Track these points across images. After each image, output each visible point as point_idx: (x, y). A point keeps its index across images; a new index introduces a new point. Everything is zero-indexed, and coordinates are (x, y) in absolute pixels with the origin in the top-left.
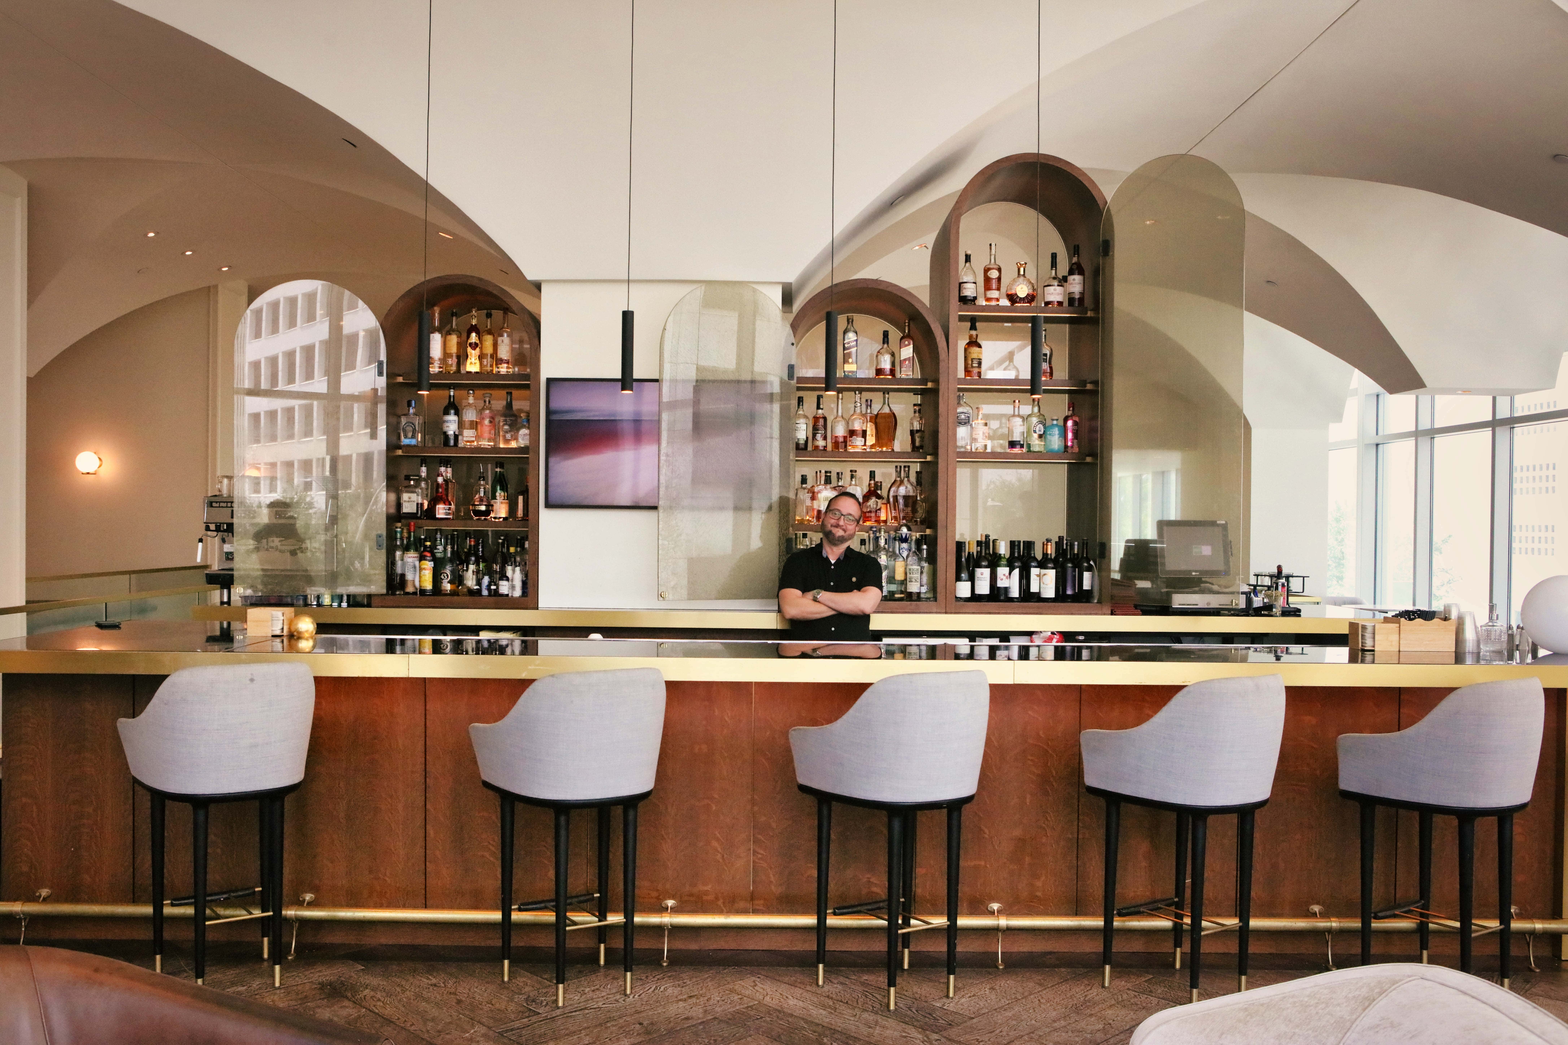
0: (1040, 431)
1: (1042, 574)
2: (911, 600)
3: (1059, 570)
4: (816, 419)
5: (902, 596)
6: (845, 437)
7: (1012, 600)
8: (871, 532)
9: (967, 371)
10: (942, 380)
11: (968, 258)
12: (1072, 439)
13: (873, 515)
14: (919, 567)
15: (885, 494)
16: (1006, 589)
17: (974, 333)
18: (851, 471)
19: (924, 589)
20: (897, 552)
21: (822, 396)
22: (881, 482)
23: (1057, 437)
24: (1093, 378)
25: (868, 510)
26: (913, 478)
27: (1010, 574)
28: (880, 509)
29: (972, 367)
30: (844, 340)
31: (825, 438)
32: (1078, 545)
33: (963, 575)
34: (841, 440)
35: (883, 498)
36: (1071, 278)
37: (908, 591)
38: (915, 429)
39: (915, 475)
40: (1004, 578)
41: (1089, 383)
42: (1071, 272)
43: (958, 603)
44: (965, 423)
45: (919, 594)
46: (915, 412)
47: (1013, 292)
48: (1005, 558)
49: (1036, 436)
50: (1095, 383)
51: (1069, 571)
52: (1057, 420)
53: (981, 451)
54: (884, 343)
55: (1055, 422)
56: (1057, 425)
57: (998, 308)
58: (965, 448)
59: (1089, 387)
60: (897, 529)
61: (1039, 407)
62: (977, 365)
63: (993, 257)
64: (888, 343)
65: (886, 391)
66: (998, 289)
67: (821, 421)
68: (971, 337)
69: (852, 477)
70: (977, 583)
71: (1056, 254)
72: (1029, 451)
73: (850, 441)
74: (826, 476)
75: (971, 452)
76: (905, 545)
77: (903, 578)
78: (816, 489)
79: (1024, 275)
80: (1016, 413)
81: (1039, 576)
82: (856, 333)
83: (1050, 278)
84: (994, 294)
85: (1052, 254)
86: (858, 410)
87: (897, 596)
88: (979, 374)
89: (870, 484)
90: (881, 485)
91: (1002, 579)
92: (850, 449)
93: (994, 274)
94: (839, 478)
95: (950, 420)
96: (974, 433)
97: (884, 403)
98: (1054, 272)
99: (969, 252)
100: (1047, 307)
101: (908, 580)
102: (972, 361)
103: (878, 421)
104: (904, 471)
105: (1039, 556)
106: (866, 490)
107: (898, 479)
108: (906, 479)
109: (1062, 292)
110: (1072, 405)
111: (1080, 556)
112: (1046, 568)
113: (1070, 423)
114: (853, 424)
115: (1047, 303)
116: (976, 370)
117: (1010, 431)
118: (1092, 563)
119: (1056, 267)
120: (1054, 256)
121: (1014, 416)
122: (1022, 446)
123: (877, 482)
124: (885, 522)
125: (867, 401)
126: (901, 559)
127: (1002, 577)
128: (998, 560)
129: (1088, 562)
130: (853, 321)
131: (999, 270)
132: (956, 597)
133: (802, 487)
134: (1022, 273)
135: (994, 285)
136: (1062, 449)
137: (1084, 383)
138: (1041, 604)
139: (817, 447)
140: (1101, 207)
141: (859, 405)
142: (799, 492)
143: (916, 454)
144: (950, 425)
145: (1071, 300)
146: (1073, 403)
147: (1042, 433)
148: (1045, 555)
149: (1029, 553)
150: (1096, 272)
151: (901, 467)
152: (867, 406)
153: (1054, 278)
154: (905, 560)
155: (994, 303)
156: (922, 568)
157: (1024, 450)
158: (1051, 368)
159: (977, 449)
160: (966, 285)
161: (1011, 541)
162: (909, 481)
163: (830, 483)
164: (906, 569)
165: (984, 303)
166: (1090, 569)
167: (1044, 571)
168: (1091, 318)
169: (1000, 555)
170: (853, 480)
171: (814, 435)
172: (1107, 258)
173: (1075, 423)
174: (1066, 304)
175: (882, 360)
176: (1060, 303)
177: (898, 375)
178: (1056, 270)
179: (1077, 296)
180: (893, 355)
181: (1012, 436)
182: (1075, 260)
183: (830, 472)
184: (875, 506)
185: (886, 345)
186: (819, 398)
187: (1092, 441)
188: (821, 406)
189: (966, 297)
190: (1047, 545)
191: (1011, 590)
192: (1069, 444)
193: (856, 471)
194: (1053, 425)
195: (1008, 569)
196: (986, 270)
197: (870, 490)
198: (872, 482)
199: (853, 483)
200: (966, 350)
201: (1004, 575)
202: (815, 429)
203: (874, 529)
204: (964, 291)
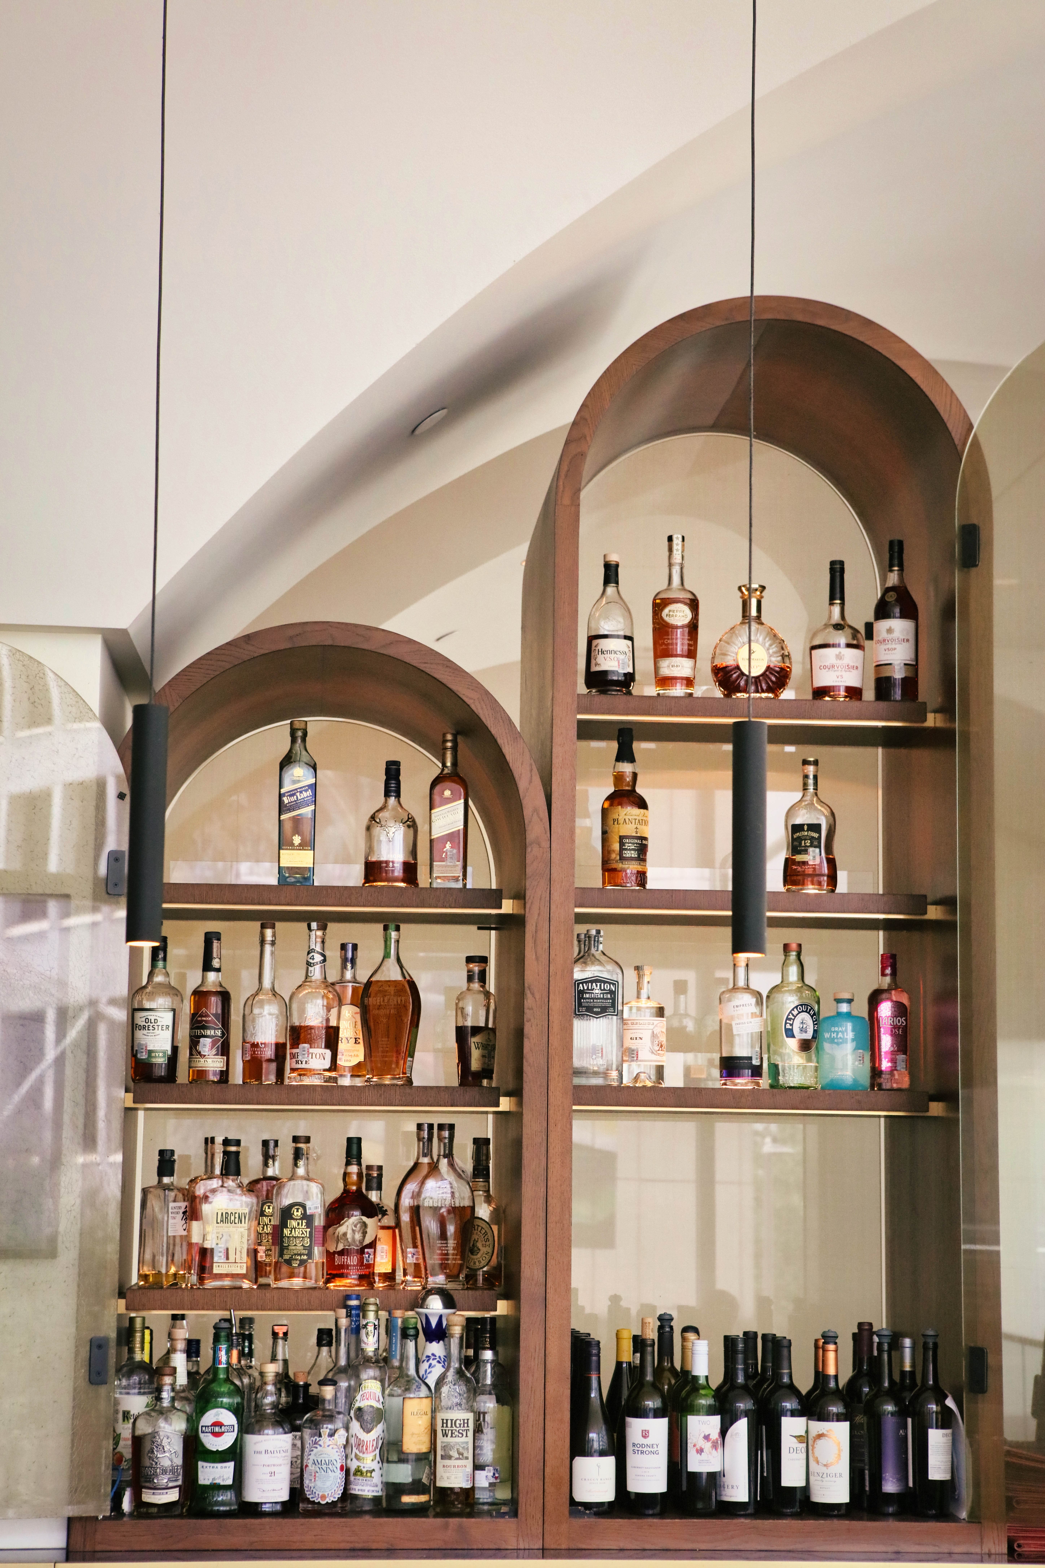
0: (803, 1030)
1: (813, 1433)
2: (446, 1514)
3: (860, 1419)
4: (200, 995)
5: (423, 1498)
6: (280, 1048)
7: (730, 1510)
8: (343, 1312)
9: (609, 869)
10: (535, 891)
11: (611, 574)
12: (893, 1053)
13: (353, 1260)
14: (470, 1416)
15: (388, 1202)
16: (714, 1478)
17: (627, 768)
18: (296, 1139)
19: (484, 1479)
20: (412, 1371)
21: (218, 936)
22: (380, 1168)
23: (849, 1046)
24: (942, 892)
25: (340, 1247)
26: (465, 1158)
27: (723, 1432)
28: (372, 1245)
29: (622, 858)
30: (281, 787)
31: (224, 1050)
32: (913, 1348)
33: (593, 1435)
34: (269, 1053)
35: (384, 1213)
36: (881, 627)
37: (440, 1484)
38: (469, 1023)
39: (470, 1149)
40: (707, 1446)
41: (936, 903)
42: (882, 611)
43: (579, 1522)
44: (604, 1010)
45: (468, 1494)
46: (470, 979)
47: (729, 661)
48: (707, 1386)
49: (792, 1044)
50: (948, 902)
51: (889, 1425)
52: (850, 1001)
53: (649, 1084)
54: (387, 794)
55: (844, 1008)
56: (849, 1015)
57: (690, 704)
58: (605, 1075)
59: (934, 913)
60: (418, 1301)
61: (801, 966)
62: (634, 854)
63: (676, 571)
64: (398, 796)
65: (391, 923)
66: (691, 654)
67: (215, 1003)
68: (618, 778)
69: (298, 1155)
70: (632, 1460)
71: (842, 563)
72: (775, 1085)
73: (293, 1056)
74: (225, 1153)
75: (620, 1089)
76: (436, 1348)
77: (424, 1448)
78: (200, 1189)
79: (759, 617)
80: (741, 983)
81: (804, 1439)
82: (314, 768)
83: (826, 626)
84: (679, 667)
85: (833, 563)
86: (316, 973)
87: (407, 1499)
88: (642, 878)
89: (345, 1175)
90: (380, 1176)
91: (700, 1451)
92: (292, 1080)
93: (679, 615)
94: (267, 1157)
95: (557, 1004)
96: (628, 1034)
97: (387, 955)
98: (836, 610)
99: (613, 558)
100: (818, 703)
101: (439, 1452)
102: (622, 844)
103: (372, 1001)
104: (440, 1139)
105: (804, 1382)
106: (337, 1189)
107: (426, 1160)
108: (444, 1162)
109: (859, 664)
110: (890, 961)
111: (919, 1381)
112: (823, 1417)
113: (885, 1010)
114: (302, 1011)
115: (820, 693)
116: (631, 868)
117: (724, 1032)
118: (950, 1403)
119: (842, 599)
120: (837, 570)
121: (735, 988)
122: (757, 1072)
123: (369, 1168)
124: (389, 1277)
125: (343, 947)
126: (424, 1391)
127: (701, 1443)
128: (689, 1394)
129: (940, 1402)
130: (305, 734)
131: (694, 604)
132: (573, 1502)
133: (160, 1185)
134: (754, 613)
135: (680, 642)
136: (865, 1078)
137: (919, 903)
138: (811, 1524)
139: (201, 1075)
140: (956, 436)
141: (318, 958)
142: (150, 1197)
143: (473, 1092)
144: (555, 1018)
145: (883, 686)
146: (893, 957)
147: (809, 1035)
148: (820, 1377)
149: (777, 1375)
150: (948, 613)
151: (431, 1126)
152: (344, 960)
153: (838, 627)
154: (435, 1393)
155: (678, 691)
156: (479, 1416)
157: (765, 1082)
158: (832, 863)
159: (636, 1078)
160: (603, 644)
161: (726, 1338)
162: (451, 1165)
163: (238, 1173)
164: (433, 1418)
165: (651, 690)
166: (946, 1420)
167: (817, 1427)
168: (935, 731)
169: (696, 1378)
170: (301, 1163)
171: (194, 1042)
172: (974, 571)
173: (900, 1010)
174: (869, 694)
175: (383, 838)
176: (854, 693)
177: (423, 879)
178: (842, 604)
179: (898, 674)
180: (411, 824)
181: (731, 1043)
182: (893, 579)
183: (238, 1143)
184: (358, 1236)
185: (392, 800)
186: (210, 939)
187: (945, 1057)
188: (216, 963)
189: (605, 673)
190: (825, 1351)
191: (728, 1480)
192: (885, 1065)
193: (307, 1140)
194: (839, 1014)
195: (716, 1420)
196: (659, 605)
197: (346, 1191)
198: (354, 1169)
199: (301, 1171)
200: (605, 813)
201: (707, 1438)
202: (198, 1024)
203: (354, 1303)
204: (600, 658)
